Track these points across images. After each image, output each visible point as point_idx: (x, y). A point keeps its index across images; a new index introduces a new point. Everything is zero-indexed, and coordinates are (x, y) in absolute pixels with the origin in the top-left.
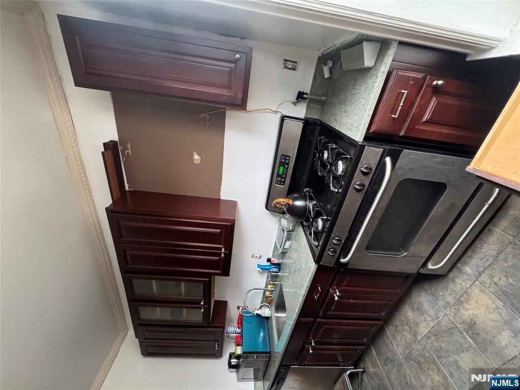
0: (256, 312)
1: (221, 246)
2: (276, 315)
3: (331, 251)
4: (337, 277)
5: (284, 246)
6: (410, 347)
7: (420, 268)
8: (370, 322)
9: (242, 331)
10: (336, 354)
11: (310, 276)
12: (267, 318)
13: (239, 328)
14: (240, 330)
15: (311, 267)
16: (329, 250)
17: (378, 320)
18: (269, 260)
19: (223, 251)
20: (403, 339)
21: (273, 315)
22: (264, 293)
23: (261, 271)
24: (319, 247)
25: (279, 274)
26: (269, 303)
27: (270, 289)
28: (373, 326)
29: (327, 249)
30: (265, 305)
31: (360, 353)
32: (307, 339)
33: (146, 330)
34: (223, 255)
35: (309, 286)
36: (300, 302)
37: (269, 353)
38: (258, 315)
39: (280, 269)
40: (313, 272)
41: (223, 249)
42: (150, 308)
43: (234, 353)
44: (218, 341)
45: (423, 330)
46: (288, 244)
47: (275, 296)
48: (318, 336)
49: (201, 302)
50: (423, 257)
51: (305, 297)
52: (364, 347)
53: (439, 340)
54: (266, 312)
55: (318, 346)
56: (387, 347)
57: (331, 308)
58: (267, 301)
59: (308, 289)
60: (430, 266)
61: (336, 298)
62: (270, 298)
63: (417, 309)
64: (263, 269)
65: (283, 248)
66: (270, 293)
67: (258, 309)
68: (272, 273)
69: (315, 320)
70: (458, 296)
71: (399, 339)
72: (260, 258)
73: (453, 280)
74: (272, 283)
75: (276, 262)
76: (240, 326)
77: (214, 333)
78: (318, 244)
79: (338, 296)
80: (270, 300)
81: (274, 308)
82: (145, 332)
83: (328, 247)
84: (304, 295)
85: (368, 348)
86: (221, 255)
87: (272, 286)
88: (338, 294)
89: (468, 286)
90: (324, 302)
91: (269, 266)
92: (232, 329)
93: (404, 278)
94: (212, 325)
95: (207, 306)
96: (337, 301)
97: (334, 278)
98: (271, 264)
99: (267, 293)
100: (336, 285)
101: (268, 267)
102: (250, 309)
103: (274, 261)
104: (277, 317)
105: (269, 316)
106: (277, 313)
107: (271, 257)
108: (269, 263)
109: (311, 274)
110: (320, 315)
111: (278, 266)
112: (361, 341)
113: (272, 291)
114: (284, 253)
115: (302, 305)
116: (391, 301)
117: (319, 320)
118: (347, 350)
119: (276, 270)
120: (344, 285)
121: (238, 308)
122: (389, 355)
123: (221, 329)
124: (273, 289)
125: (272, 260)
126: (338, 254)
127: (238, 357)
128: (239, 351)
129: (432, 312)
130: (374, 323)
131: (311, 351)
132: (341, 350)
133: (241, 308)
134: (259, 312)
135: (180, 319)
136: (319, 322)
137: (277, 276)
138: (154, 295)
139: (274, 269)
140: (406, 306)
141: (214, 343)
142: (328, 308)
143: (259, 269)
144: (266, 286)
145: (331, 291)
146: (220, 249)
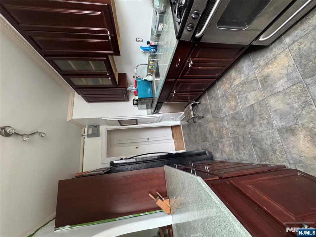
0: (144, 78)
1: (106, 29)
2: (156, 79)
3: (189, 27)
4: (192, 51)
5: (157, 29)
6: (226, 91)
7: (253, 41)
8: (208, 80)
9: (137, 88)
10: (187, 97)
11: (173, 50)
12: (151, 82)
13: (136, 87)
14: (136, 88)
15: (174, 43)
16: (188, 26)
17: (214, 78)
18: (148, 43)
19: (109, 34)
20: (224, 87)
21: (154, 80)
22: (148, 67)
23: (143, 51)
24: (181, 24)
25: (156, 53)
26: (152, 73)
27: (151, 64)
28: (209, 82)
29: (186, 24)
30: (149, 74)
31: (200, 95)
32: (172, 90)
33: (82, 91)
34: (110, 38)
35: (172, 58)
36: (167, 69)
37: (153, 98)
38: (145, 80)
39: (156, 50)
40: (175, 46)
41: (108, 32)
42: (77, 78)
43: (135, 99)
44: (125, 94)
45: (237, 82)
46: (161, 26)
47: (154, 68)
48: (178, 89)
49: (107, 73)
50: (260, 30)
51: (169, 66)
52: (202, 93)
53: (243, 87)
54: (150, 78)
55: (177, 93)
56: (214, 92)
57: (186, 73)
58: (150, 72)
59: (171, 61)
60: (261, 39)
61: (190, 66)
62: (151, 70)
63: (239, 71)
64: (145, 50)
65: (157, 31)
66: (152, 67)
67: (145, 77)
68: (152, 53)
69: (176, 80)
70: (269, 60)
71: (221, 88)
72: (142, 41)
73: (272, 49)
74: (152, 60)
75: (153, 44)
76: (136, 86)
77: (121, 90)
78: (180, 20)
79: (191, 65)
80: (152, 71)
81: (154, 75)
82: (82, 92)
83: (188, 22)
84: (169, 65)
85: (204, 92)
86: (109, 38)
87: (152, 62)
88: (191, 63)
89: (279, 53)
90: (182, 69)
91: (149, 47)
92: (132, 88)
93: (239, 50)
94: (119, 86)
95: (112, 76)
96: (191, 68)
97: (190, 51)
98: (150, 45)
99: (150, 67)
100: (191, 57)
101: (148, 49)
102: (141, 77)
103: (151, 43)
104: (156, 80)
105: (152, 80)
106: (156, 78)
107: (149, 40)
108: (148, 46)
109: (173, 48)
110: (179, 77)
111: (155, 47)
112: (201, 90)
113: (152, 65)
114: (158, 36)
115: (168, 71)
116: (225, 66)
117: (178, 80)
118: (194, 94)
119: (154, 50)
120: (196, 56)
121: (134, 77)
122: (214, 95)
123: (125, 88)
124: (153, 64)
125: (150, 42)
126: (194, 29)
127: (137, 100)
128: (137, 98)
129: (246, 72)
130: (211, 80)
131: (173, 96)
132: (190, 94)
133: (135, 77)
134: (146, 78)
135: (99, 84)
136: (178, 81)
137: (155, 55)
138: (75, 71)
139: (153, 49)
140: (233, 69)
141: (123, 95)
142: (184, 73)
143: (142, 50)
144: (149, 62)
145: (187, 61)
146: (106, 32)
